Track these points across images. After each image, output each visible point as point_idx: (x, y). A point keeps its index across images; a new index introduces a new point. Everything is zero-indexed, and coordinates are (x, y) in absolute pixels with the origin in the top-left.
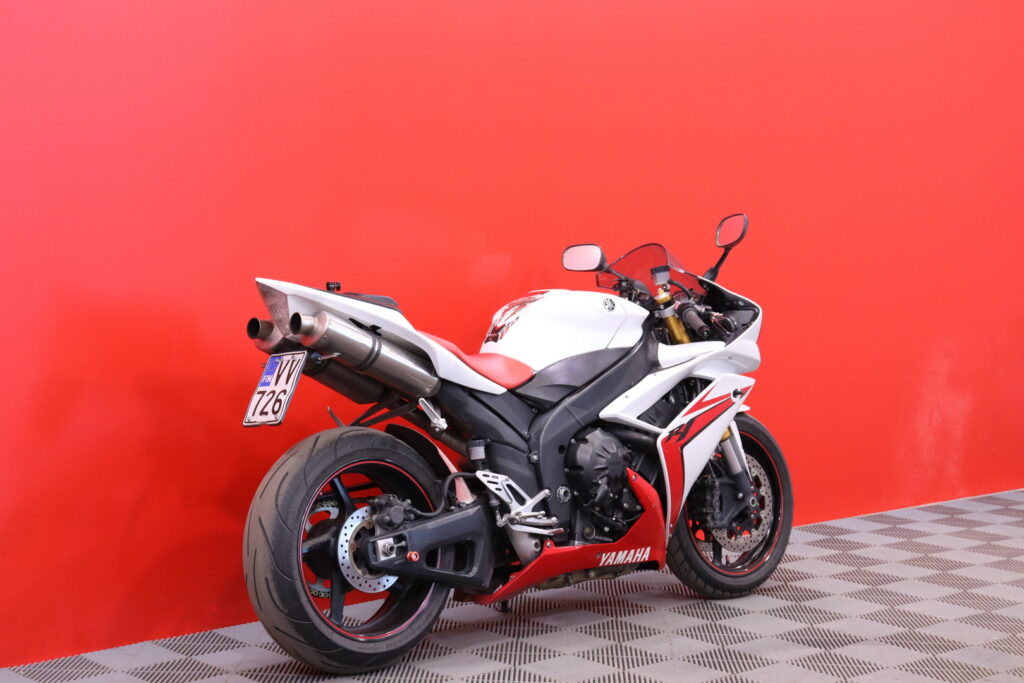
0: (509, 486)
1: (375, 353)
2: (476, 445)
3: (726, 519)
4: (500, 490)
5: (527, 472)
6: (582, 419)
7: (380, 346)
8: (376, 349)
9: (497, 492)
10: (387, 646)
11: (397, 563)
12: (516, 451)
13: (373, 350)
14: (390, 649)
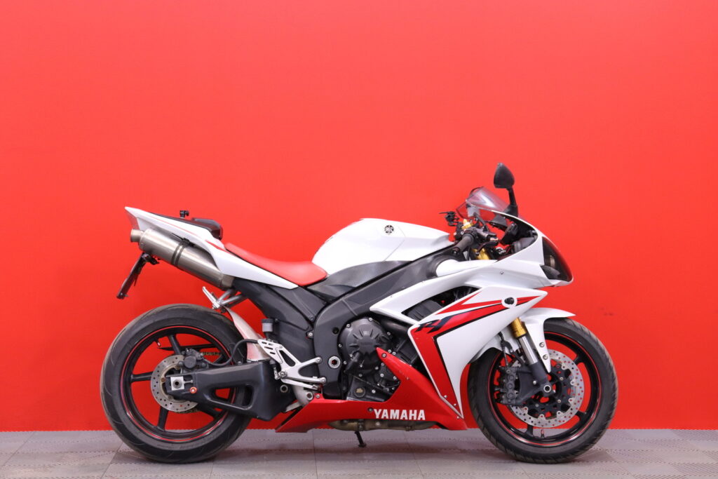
0: (282, 352)
1: (177, 255)
2: (265, 322)
3: (522, 399)
4: (274, 354)
5: (303, 345)
6: (355, 310)
7: (181, 251)
8: (178, 251)
9: (272, 355)
10: (181, 447)
11: (184, 393)
12: (296, 328)
13: (175, 253)
14: (182, 449)
